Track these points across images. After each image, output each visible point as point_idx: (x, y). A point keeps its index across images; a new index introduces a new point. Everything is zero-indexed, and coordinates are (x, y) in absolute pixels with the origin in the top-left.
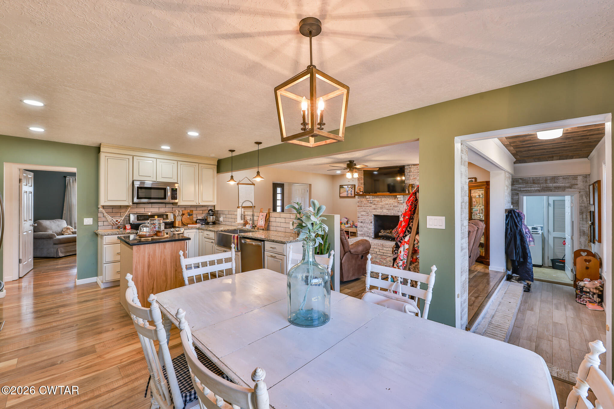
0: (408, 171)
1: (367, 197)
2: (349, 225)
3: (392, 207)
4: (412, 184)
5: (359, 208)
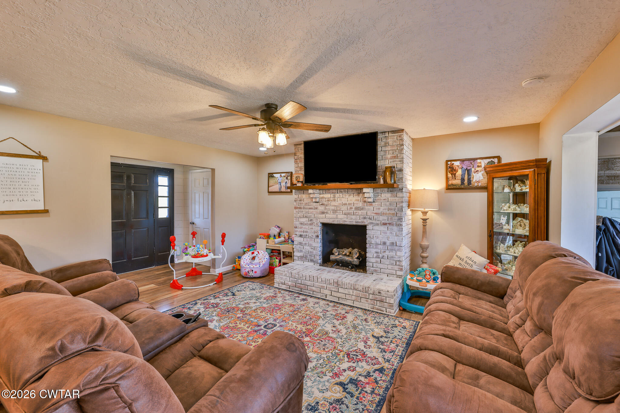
0: (383, 143)
1: (310, 191)
2: (282, 239)
3: (353, 209)
4: (391, 167)
5: (296, 211)
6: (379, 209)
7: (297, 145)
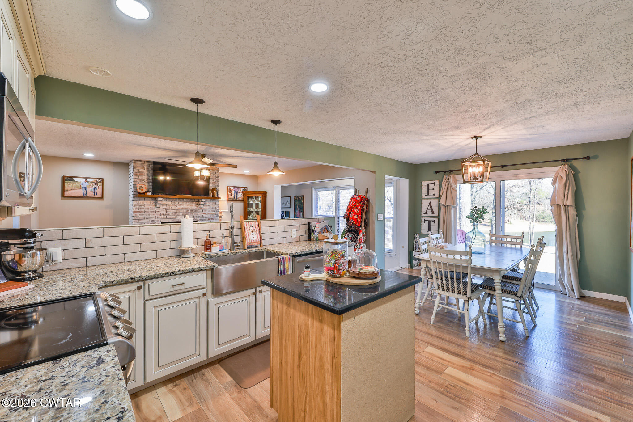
5: (136, 215)
6: (206, 211)
7: (137, 160)
